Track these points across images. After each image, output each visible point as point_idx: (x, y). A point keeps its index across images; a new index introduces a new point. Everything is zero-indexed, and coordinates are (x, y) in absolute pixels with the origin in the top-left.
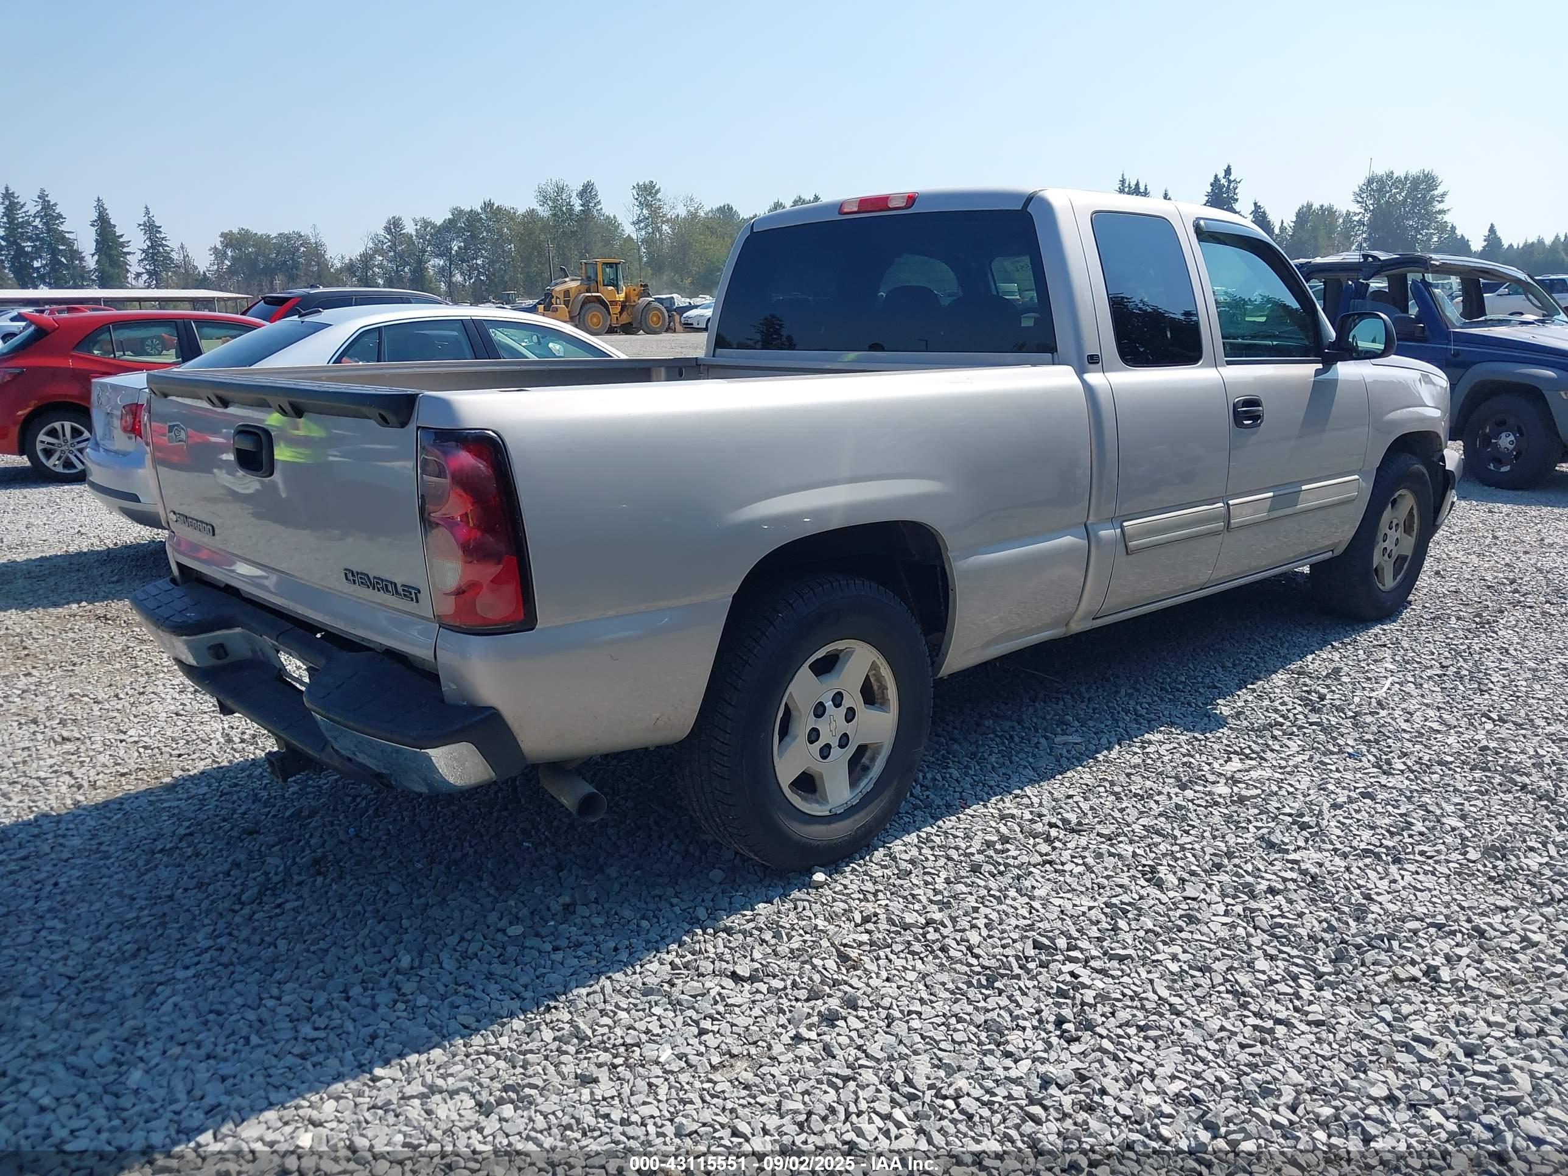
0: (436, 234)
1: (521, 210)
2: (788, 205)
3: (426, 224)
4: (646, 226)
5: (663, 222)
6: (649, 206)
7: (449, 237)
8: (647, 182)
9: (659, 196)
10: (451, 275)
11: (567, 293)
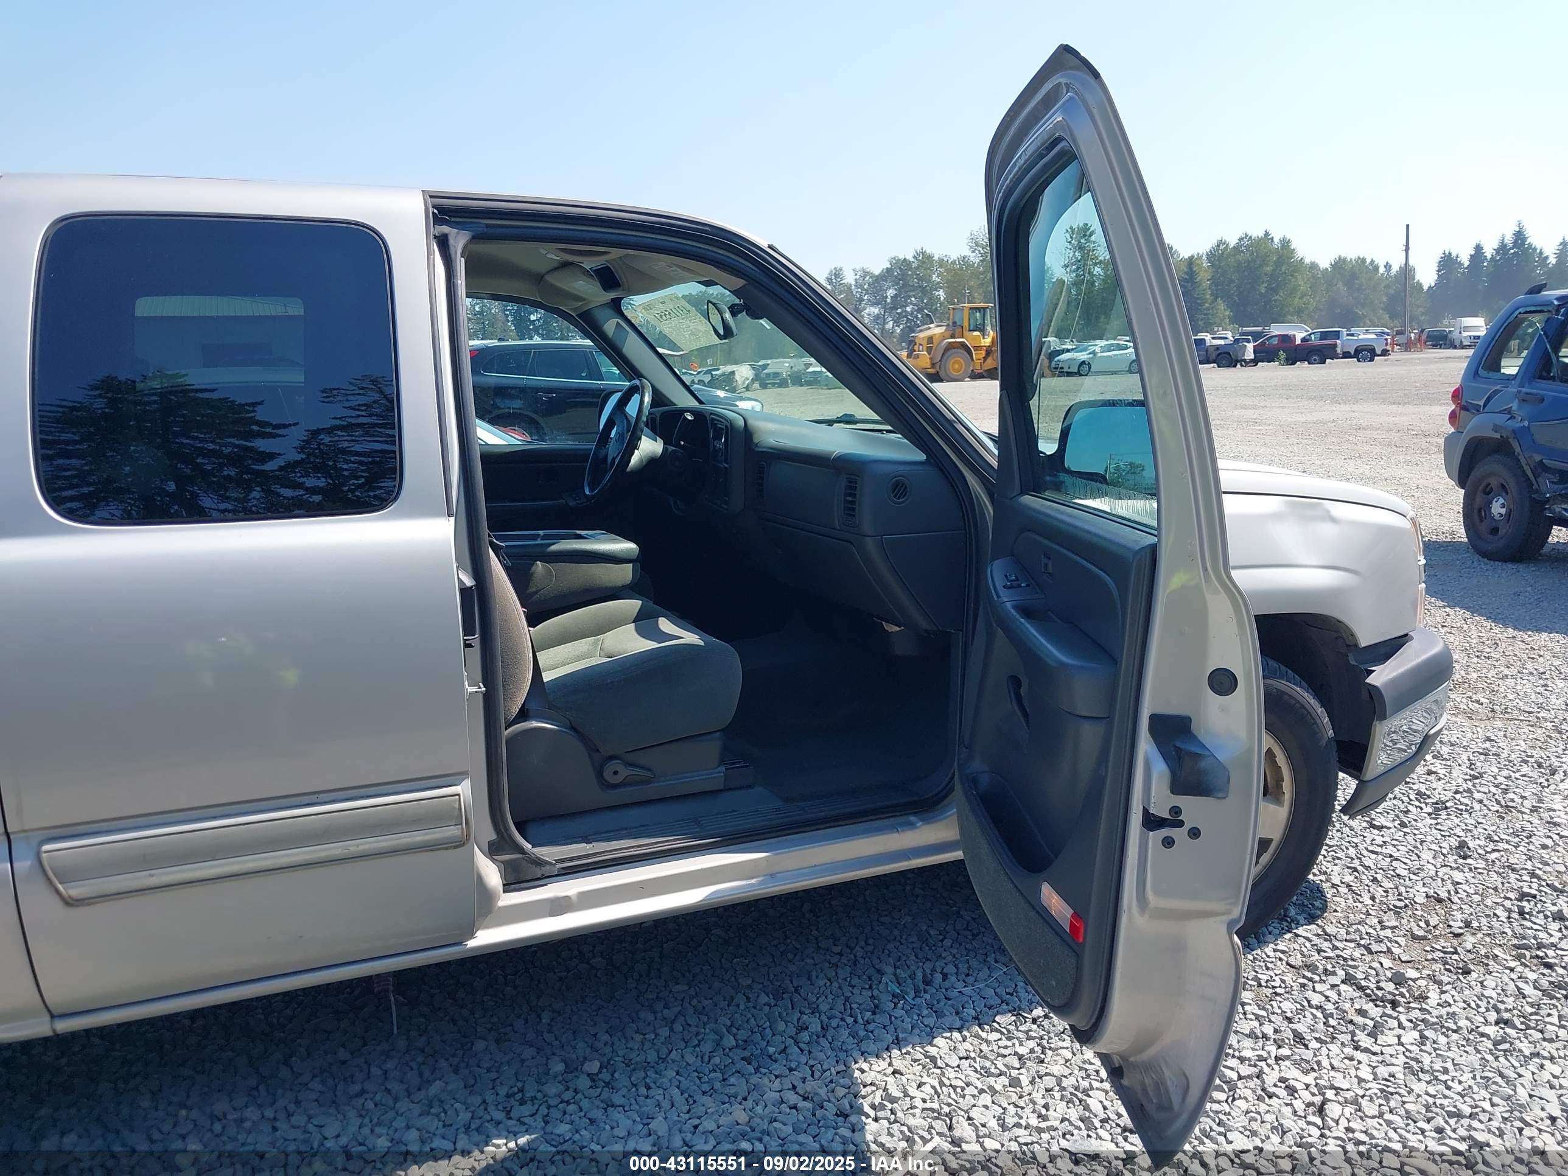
0: (873, 284)
1: (954, 256)
2: (1233, 242)
3: (865, 273)
4: (1078, 268)
5: (1095, 264)
6: (1081, 248)
7: (886, 284)
8: (1081, 225)
9: (1093, 238)
10: (885, 323)
11: (930, 339)
